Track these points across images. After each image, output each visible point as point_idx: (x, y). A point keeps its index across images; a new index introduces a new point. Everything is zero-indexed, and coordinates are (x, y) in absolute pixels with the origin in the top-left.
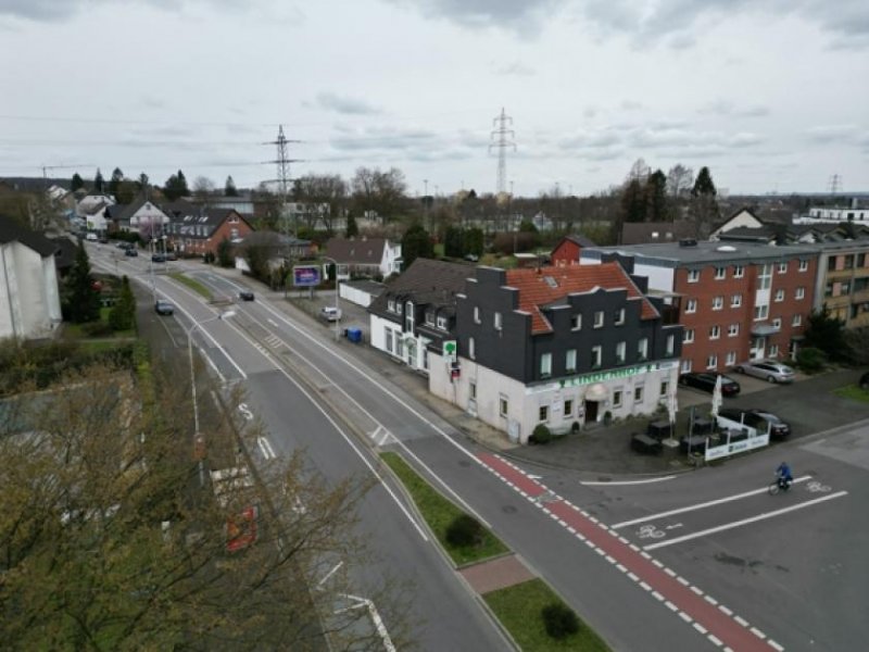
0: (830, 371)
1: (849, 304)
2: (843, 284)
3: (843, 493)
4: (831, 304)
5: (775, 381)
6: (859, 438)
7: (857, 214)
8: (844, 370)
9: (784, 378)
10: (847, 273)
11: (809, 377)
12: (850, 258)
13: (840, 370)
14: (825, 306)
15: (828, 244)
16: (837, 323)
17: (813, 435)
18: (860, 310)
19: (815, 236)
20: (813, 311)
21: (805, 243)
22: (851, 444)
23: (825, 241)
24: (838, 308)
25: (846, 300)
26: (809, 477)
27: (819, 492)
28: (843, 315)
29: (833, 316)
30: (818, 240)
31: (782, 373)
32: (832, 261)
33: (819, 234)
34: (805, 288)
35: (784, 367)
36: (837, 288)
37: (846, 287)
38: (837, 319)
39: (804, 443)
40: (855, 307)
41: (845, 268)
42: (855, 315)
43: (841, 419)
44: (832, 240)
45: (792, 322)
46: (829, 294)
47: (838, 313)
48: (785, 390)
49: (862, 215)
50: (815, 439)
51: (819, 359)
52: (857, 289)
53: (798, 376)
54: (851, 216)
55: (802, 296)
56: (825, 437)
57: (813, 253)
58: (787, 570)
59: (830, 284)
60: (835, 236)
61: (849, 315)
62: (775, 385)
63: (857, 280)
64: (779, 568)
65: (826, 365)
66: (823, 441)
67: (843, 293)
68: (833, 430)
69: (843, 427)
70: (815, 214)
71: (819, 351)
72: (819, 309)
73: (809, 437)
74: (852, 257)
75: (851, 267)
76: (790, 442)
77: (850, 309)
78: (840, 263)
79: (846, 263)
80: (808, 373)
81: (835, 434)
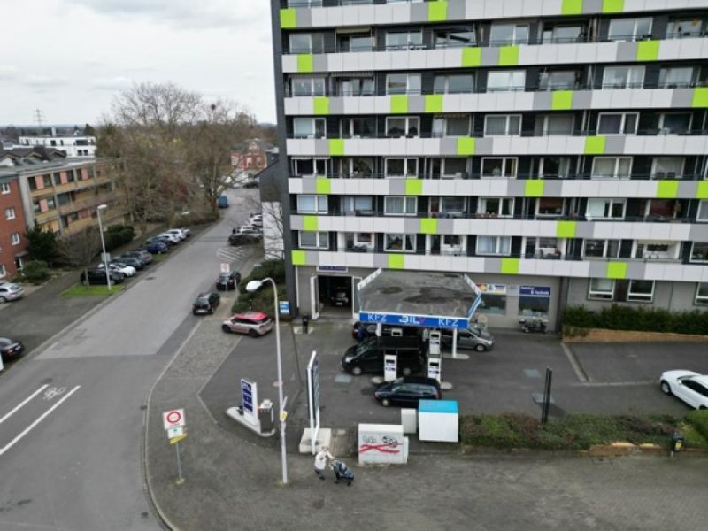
0: (55, 276)
1: (58, 217)
2: (49, 200)
3: (77, 387)
4: (41, 219)
5: (6, 301)
6: (85, 330)
7: (58, 141)
8: (67, 273)
9: (14, 296)
10: (49, 191)
11: (37, 288)
12: (47, 178)
13: (64, 274)
14: (35, 221)
15: (26, 166)
16: (51, 235)
17: (45, 343)
18: (70, 220)
19: (13, 160)
20: (27, 227)
21: (5, 167)
22: (80, 338)
23: (25, 164)
24: (49, 222)
25: (54, 213)
26: (45, 386)
27: (56, 396)
28: (55, 227)
29: (45, 229)
30: (17, 164)
31: (10, 291)
32: (32, 181)
33: (17, 158)
34: (14, 208)
35: (12, 285)
36: (44, 204)
37: (51, 203)
38: (49, 232)
39: (39, 353)
40: (65, 218)
41: (46, 187)
42: (66, 224)
43: (69, 318)
44: (31, 163)
45: (12, 242)
46: (39, 211)
47: (49, 226)
48: (17, 306)
49: (62, 142)
50: (49, 345)
51: (43, 270)
52: (62, 203)
53: (28, 289)
54: (53, 143)
55: (13, 217)
56: (58, 339)
57: (12, 176)
58: (28, 501)
59: (37, 202)
60: (32, 159)
61: (61, 225)
62: (7, 305)
63: (59, 196)
64: (20, 503)
65: (52, 272)
66: (57, 343)
67: (50, 208)
68: (63, 331)
69: (73, 324)
70: (25, 142)
71: (41, 262)
72: (32, 226)
73: (43, 345)
74: (49, 176)
75: (51, 185)
76: (24, 358)
77: (60, 220)
78: (40, 182)
79: (45, 181)
80: (37, 284)
81: (64, 335)
